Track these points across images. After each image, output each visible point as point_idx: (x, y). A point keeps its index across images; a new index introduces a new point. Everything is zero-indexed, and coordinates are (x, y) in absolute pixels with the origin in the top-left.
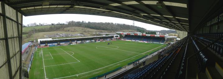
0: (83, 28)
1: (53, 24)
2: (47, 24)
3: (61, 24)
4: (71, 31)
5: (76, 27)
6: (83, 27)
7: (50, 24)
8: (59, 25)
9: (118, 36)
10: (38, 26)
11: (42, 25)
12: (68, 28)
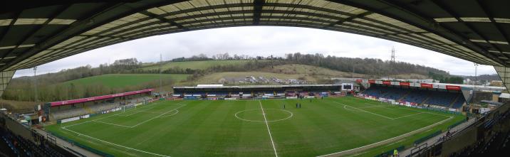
0: (315, 68)
1: (260, 58)
2: (248, 58)
3: (275, 59)
4: (285, 73)
5: (300, 64)
6: (315, 65)
7: (255, 57)
8: (270, 59)
9: (349, 87)
10: (231, 59)
11: (238, 59)
12: (282, 67)
